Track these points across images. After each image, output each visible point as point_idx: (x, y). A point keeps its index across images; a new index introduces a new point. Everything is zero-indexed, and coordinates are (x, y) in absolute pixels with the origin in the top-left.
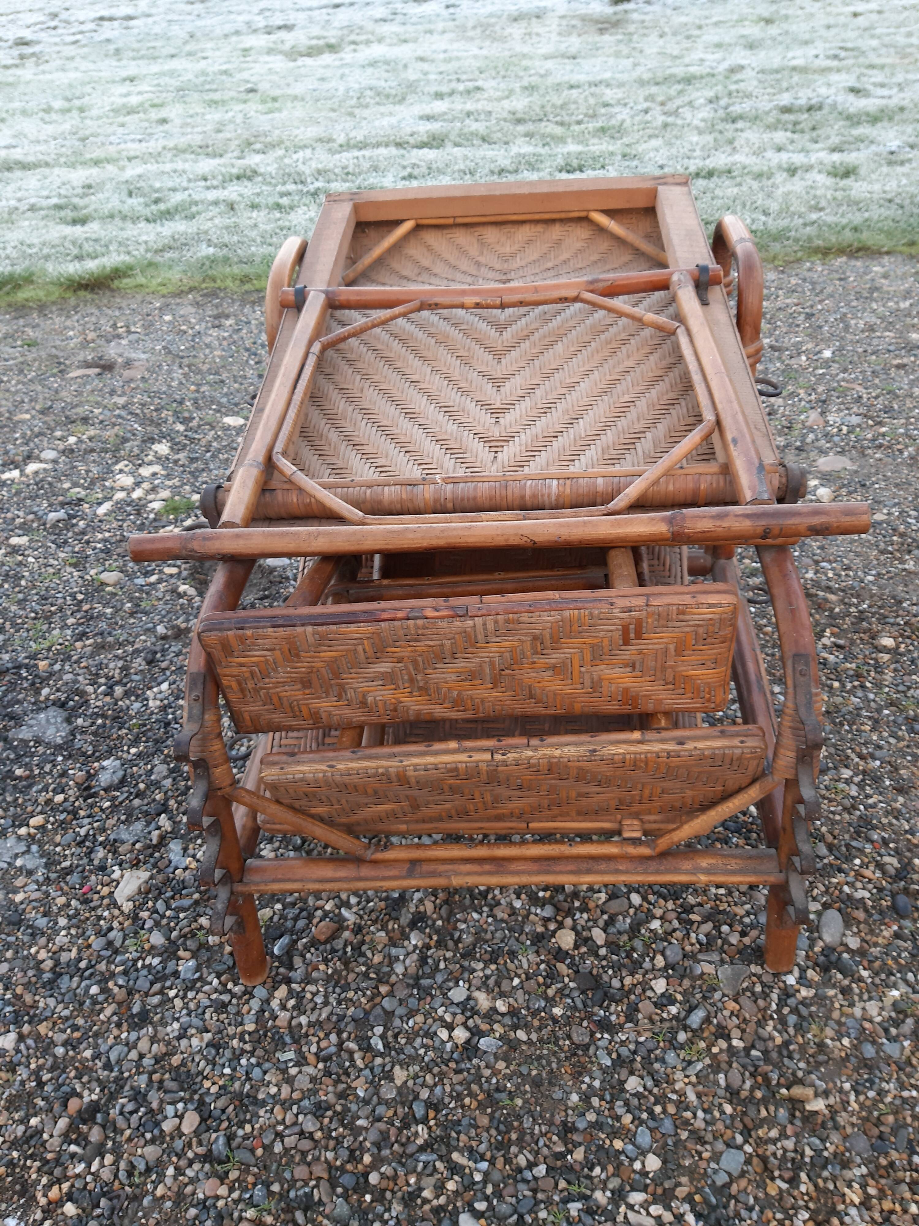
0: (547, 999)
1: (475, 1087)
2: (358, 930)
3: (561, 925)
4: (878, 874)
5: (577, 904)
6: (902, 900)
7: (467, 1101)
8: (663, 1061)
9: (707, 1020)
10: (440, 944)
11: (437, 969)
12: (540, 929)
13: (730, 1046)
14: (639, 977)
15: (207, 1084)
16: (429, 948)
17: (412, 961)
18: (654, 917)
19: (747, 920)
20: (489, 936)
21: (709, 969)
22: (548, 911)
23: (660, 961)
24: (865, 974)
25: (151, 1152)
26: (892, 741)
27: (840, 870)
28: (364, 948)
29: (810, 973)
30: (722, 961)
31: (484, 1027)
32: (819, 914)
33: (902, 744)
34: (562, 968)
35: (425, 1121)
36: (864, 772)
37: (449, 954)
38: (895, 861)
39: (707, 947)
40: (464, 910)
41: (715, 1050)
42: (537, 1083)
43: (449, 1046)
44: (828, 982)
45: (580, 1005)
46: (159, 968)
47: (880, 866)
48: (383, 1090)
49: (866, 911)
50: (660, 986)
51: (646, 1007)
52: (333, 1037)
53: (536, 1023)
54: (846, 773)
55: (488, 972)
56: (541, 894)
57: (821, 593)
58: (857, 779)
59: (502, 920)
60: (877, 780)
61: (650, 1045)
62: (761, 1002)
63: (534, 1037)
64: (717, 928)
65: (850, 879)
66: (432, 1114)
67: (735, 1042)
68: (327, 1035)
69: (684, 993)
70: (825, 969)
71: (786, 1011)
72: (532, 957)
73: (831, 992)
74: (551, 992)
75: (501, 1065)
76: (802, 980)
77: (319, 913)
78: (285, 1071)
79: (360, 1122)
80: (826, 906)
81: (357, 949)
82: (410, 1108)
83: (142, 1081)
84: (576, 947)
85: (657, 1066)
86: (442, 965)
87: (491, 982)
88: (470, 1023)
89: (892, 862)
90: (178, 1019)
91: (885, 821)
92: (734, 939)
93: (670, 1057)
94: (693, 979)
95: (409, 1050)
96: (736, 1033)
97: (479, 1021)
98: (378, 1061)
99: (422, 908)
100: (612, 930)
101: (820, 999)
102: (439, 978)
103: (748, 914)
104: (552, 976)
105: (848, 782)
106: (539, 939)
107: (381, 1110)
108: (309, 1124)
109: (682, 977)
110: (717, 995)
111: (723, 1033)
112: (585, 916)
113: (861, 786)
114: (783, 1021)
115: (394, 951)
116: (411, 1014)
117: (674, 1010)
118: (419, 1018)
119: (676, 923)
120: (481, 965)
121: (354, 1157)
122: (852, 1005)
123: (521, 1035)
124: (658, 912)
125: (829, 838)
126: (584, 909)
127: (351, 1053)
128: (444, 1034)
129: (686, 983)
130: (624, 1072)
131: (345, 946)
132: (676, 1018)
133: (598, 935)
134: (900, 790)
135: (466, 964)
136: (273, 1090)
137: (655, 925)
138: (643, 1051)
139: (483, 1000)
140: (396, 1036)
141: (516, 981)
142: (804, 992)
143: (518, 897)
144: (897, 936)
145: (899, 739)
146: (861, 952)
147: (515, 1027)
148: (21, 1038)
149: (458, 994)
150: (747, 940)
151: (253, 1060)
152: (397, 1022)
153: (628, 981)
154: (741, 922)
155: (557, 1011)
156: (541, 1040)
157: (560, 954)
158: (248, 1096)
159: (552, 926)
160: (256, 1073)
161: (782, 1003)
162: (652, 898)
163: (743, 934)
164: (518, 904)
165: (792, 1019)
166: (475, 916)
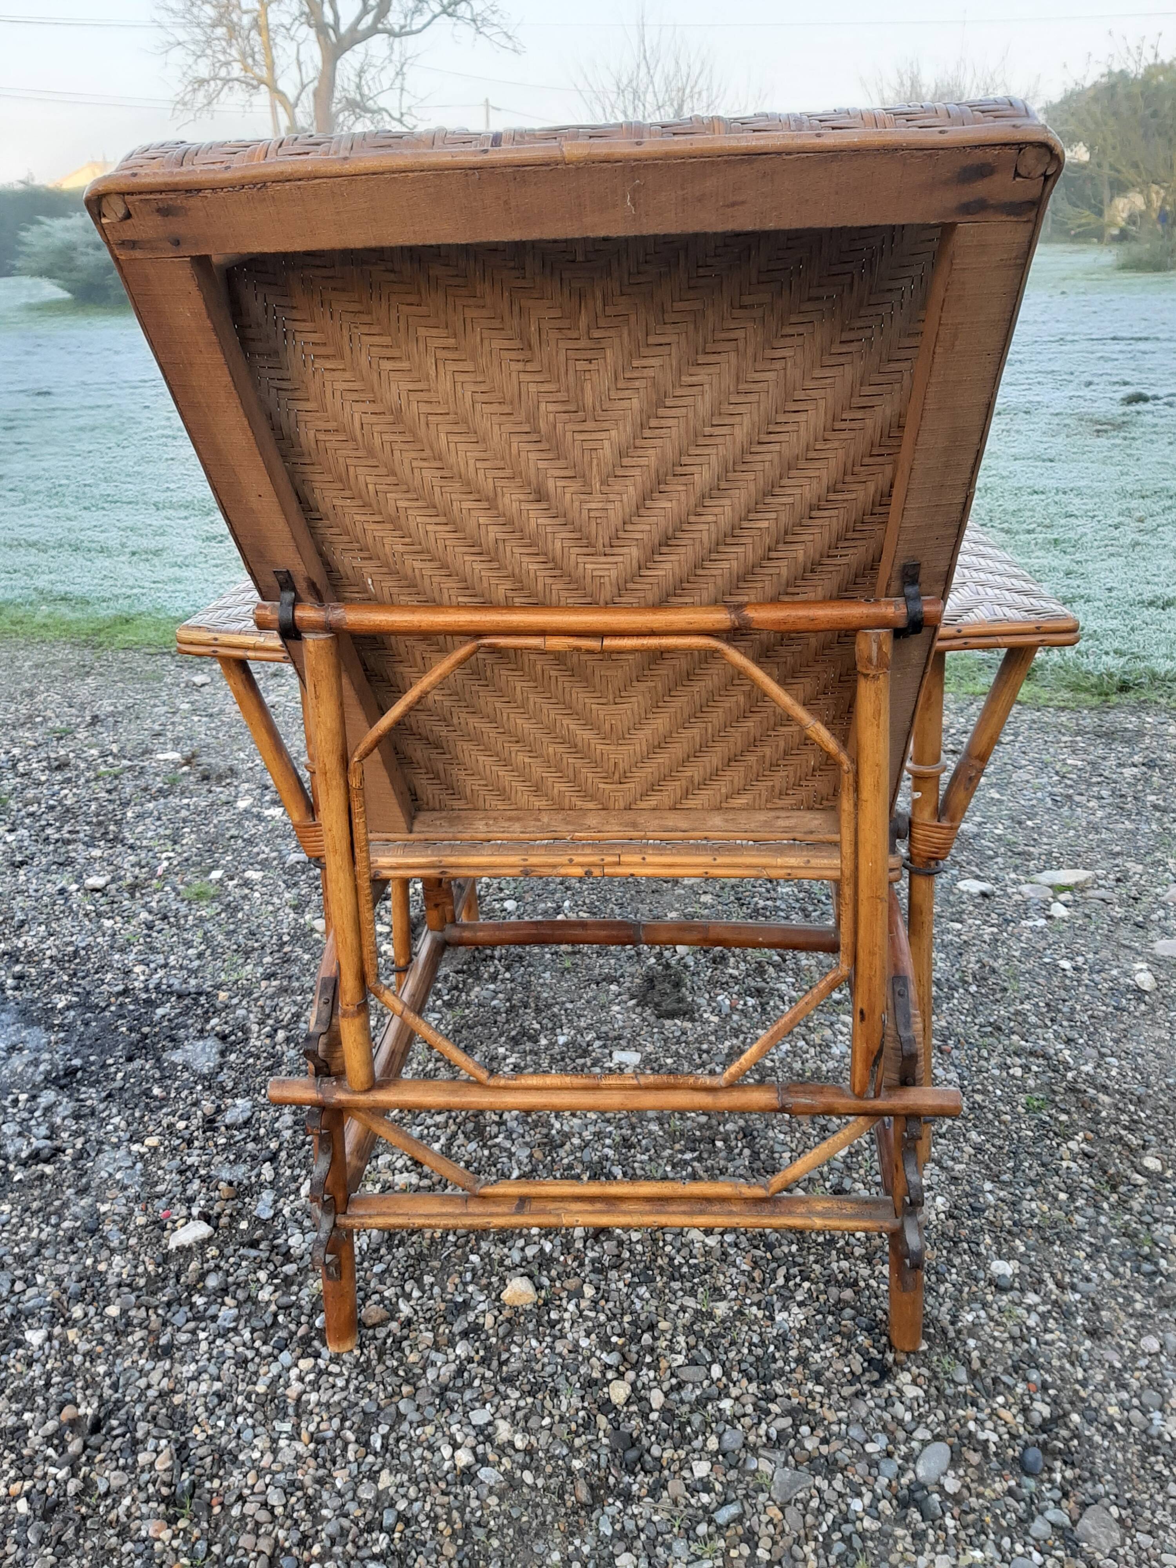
0: (571, 1448)
1: (455, 1514)
2: (408, 1323)
3: (621, 1376)
4: (1020, 1419)
5: (648, 1359)
6: (1034, 1453)
7: (442, 1525)
8: (669, 1547)
9: (739, 1519)
10: (483, 1362)
11: (470, 1385)
12: (596, 1375)
13: (753, 1555)
14: (682, 1453)
15: (196, 1430)
16: (470, 1360)
17: (447, 1371)
18: (728, 1396)
19: (835, 1428)
20: (538, 1367)
21: (765, 1466)
22: (612, 1359)
23: (713, 1444)
24: (949, 1522)
25: (117, 1479)
26: (1107, 1275)
27: (974, 1404)
28: (405, 1344)
29: (884, 1505)
30: (786, 1463)
31: (492, 1457)
32: (925, 1443)
33: (1117, 1282)
34: (602, 1421)
35: (390, 1531)
36: (1055, 1303)
37: (489, 1374)
38: (1046, 1411)
39: (776, 1443)
40: (526, 1333)
41: (734, 1553)
42: (521, 1532)
43: (447, 1465)
44: (901, 1520)
45: (603, 1463)
46: (201, 1308)
47: (1025, 1410)
48: (362, 1488)
49: (986, 1455)
50: (701, 1469)
51: (676, 1487)
52: (336, 1422)
53: (549, 1469)
54: (1032, 1298)
55: (522, 1403)
56: (614, 1339)
57: (1092, 1092)
58: (1041, 1309)
59: (560, 1355)
60: (1066, 1313)
61: (662, 1528)
62: (810, 1519)
63: (540, 1482)
64: (796, 1426)
65: (981, 1416)
66: (400, 1526)
67: (760, 1552)
68: (330, 1419)
69: (727, 1485)
70: (904, 1504)
71: (836, 1536)
72: (576, 1402)
73: (899, 1532)
74: (578, 1442)
75: (493, 1501)
76: (872, 1511)
77: (376, 1297)
78: (274, 1441)
79: (325, 1512)
80: (937, 1438)
81: (398, 1343)
82: (381, 1514)
83: (138, 1410)
84: (628, 1403)
85: (660, 1550)
86: (477, 1383)
87: (520, 1415)
88: (480, 1449)
89: (1042, 1409)
90: (197, 1362)
91: (1056, 1363)
92: (809, 1445)
93: (679, 1546)
94: (743, 1472)
95: (405, 1458)
96: (765, 1543)
97: (489, 1449)
98: (370, 1459)
99: (481, 1320)
100: (674, 1396)
101: (883, 1537)
102: (468, 1395)
103: (840, 1422)
104: (588, 1425)
105: (1030, 1309)
106: (590, 1383)
107: (351, 1507)
108: (275, 1498)
109: (732, 1467)
110: (762, 1497)
111: (751, 1538)
112: (652, 1374)
113: (1043, 1317)
114: (827, 1546)
115: (434, 1355)
116: (422, 1423)
117: (705, 1498)
118: (430, 1429)
119: (749, 1409)
120: (517, 1394)
121: (304, 1542)
122: (919, 1553)
123: (528, 1477)
124: (735, 1392)
125: (976, 1365)
126: (654, 1366)
127: (346, 1444)
128: (447, 1451)
129: (733, 1474)
130: (621, 1546)
131: (388, 1336)
132: (705, 1508)
133: (657, 1398)
134: (1093, 1334)
135: (502, 1388)
136: (256, 1455)
137: (726, 1404)
138: (651, 1531)
139: (504, 1431)
140: (398, 1440)
141: (547, 1421)
142: (868, 1523)
143: (588, 1336)
144: (1010, 1492)
145: (1116, 1275)
146: (956, 1499)
147: (524, 1467)
148: (49, 1338)
149: (480, 1417)
150: (824, 1449)
151: (250, 1421)
152: (405, 1427)
153: (668, 1454)
154: (827, 1428)
155: (577, 1464)
156: (546, 1489)
157: (606, 1406)
158: (230, 1452)
159: (610, 1375)
160: (247, 1434)
161: (835, 1526)
162: (735, 1375)
163: (825, 1441)
164: (584, 1343)
165: (839, 1547)
166: (534, 1343)
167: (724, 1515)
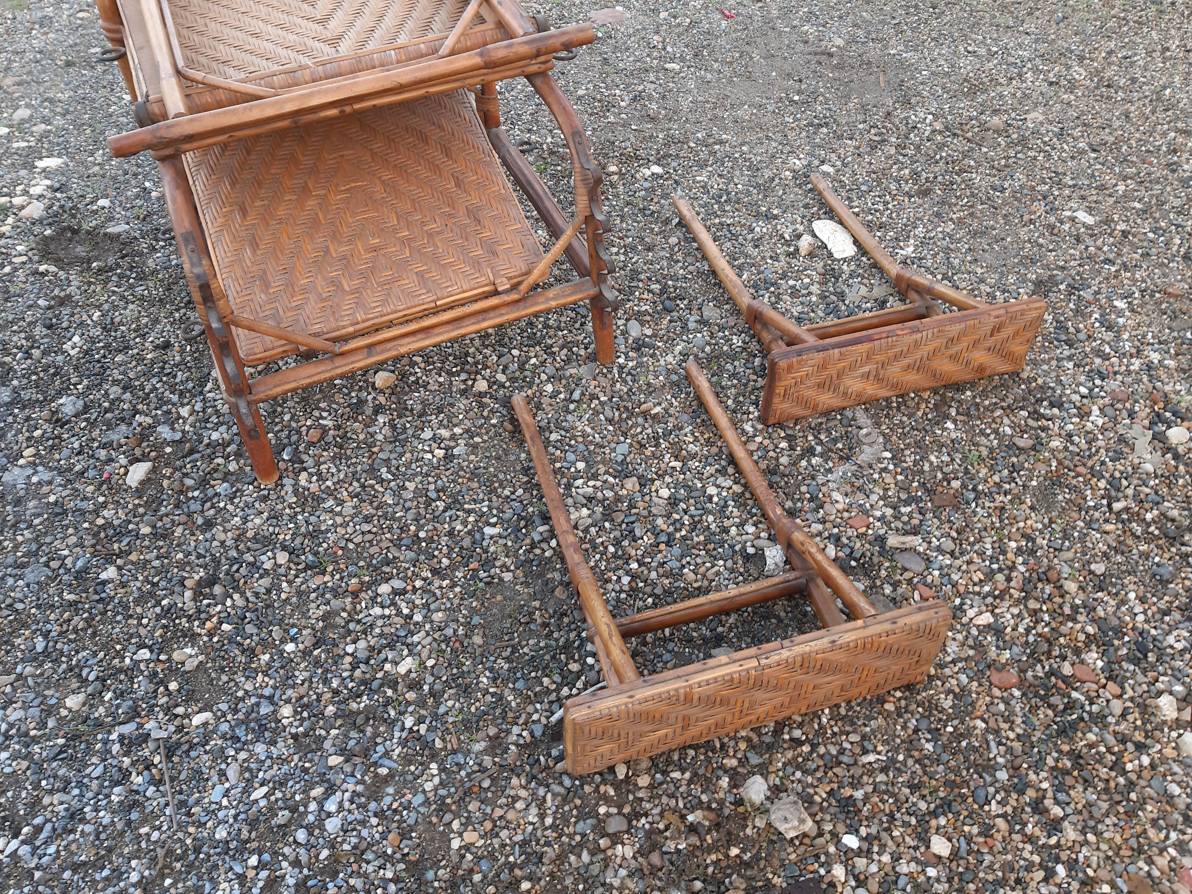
0: (484, 418)
1: (461, 473)
2: (338, 427)
3: (475, 380)
4: (651, 295)
5: (480, 367)
6: (668, 303)
7: (460, 480)
8: (566, 421)
9: (583, 394)
10: (400, 417)
11: (405, 428)
12: (463, 387)
13: (600, 402)
14: (535, 388)
15: (281, 537)
16: (394, 420)
17: (386, 430)
18: (531, 358)
19: (586, 341)
20: (431, 401)
21: (573, 371)
22: (463, 376)
23: (544, 377)
24: (660, 344)
25: (265, 582)
26: (635, 224)
27: (629, 300)
28: (349, 435)
29: (630, 354)
30: (580, 365)
31: (452, 444)
32: (625, 325)
33: (641, 225)
34: (486, 400)
35: (439, 498)
36: (625, 246)
37: (409, 419)
38: (658, 286)
39: (568, 361)
40: (406, 394)
41: (593, 406)
42: (498, 458)
43: (435, 460)
44: (642, 355)
45: (505, 413)
46: (202, 495)
47: (649, 291)
48: (404, 496)
49: (650, 315)
50: (549, 388)
51: (545, 401)
52: (355, 484)
53: (483, 431)
54: (614, 250)
55: (440, 418)
56: (454, 370)
57: (561, 150)
58: (622, 251)
59: (436, 390)
60: (633, 248)
61: (557, 416)
62: (609, 376)
63: (486, 438)
64: (570, 350)
65: (636, 303)
66: (441, 494)
67: (602, 399)
68: (351, 484)
69: (564, 387)
70: (638, 349)
71: (624, 375)
72: (465, 402)
73: (645, 359)
74: (485, 413)
75: (472, 457)
76: (627, 358)
77: (304, 428)
78: (332, 511)
79: (398, 515)
80: (627, 320)
81: (344, 437)
82: (427, 496)
83: (232, 553)
84: (490, 387)
85: (564, 424)
86: (408, 425)
87: (445, 422)
88: (442, 445)
89: (656, 287)
90: (236, 516)
91: (645, 268)
92: (582, 352)
93: (569, 417)
94: (567, 379)
95: (409, 472)
96: (601, 395)
97: (447, 443)
98: (393, 484)
99: (377, 402)
100: (507, 372)
101: (640, 365)
102: (410, 432)
103: (585, 338)
104: (482, 406)
105: (617, 254)
106: (464, 393)
107: (408, 504)
108: (366, 527)
109: (560, 380)
110: (584, 381)
111: (594, 397)
112: (488, 371)
113: (625, 254)
114: (624, 380)
115: (370, 430)
116: (401, 455)
117: (562, 396)
118: (408, 455)
119: (545, 356)
120: (434, 417)
121: (403, 529)
122: (658, 361)
123: (477, 439)
124: (533, 354)
125: (617, 286)
126: (486, 367)
127: (372, 487)
128: (429, 456)
129: (564, 382)
130: (547, 434)
131: (334, 438)
132: (565, 400)
133: (501, 377)
134: (649, 250)
135: (424, 419)
136: (330, 522)
137: (533, 361)
138: (553, 420)
139: (444, 433)
140: (397, 468)
141: (461, 417)
142: (631, 364)
143: (440, 376)
144: (671, 321)
145: (638, 222)
146: (654, 335)
147: (472, 437)
148: (120, 568)
149: (427, 434)
150: (589, 350)
151: (306, 514)
152: (394, 462)
153: (530, 392)
154: (583, 343)
155: (494, 421)
156: (490, 438)
157: (481, 395)
158: (315, 531)
159: (470, 383)
160: (313, 519)
161: (620, 373)
162: (525, 349)
163: (586, 348)
164: (441, 380)
165: (629, 378)
166: (417, 394)
167: (576, 395)
